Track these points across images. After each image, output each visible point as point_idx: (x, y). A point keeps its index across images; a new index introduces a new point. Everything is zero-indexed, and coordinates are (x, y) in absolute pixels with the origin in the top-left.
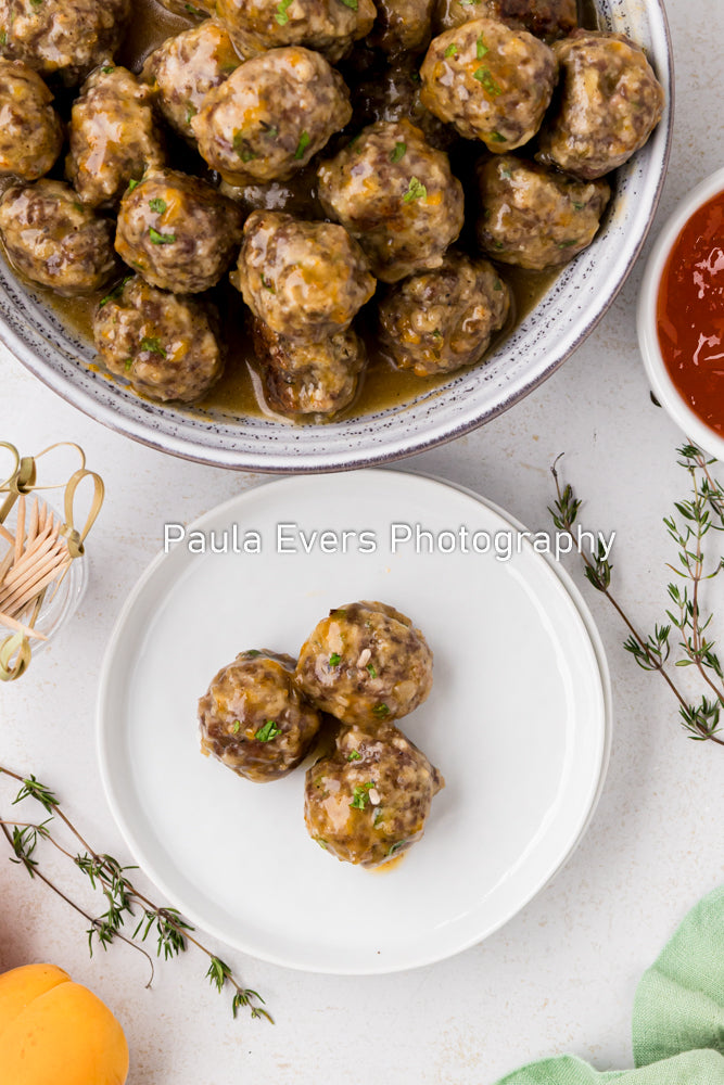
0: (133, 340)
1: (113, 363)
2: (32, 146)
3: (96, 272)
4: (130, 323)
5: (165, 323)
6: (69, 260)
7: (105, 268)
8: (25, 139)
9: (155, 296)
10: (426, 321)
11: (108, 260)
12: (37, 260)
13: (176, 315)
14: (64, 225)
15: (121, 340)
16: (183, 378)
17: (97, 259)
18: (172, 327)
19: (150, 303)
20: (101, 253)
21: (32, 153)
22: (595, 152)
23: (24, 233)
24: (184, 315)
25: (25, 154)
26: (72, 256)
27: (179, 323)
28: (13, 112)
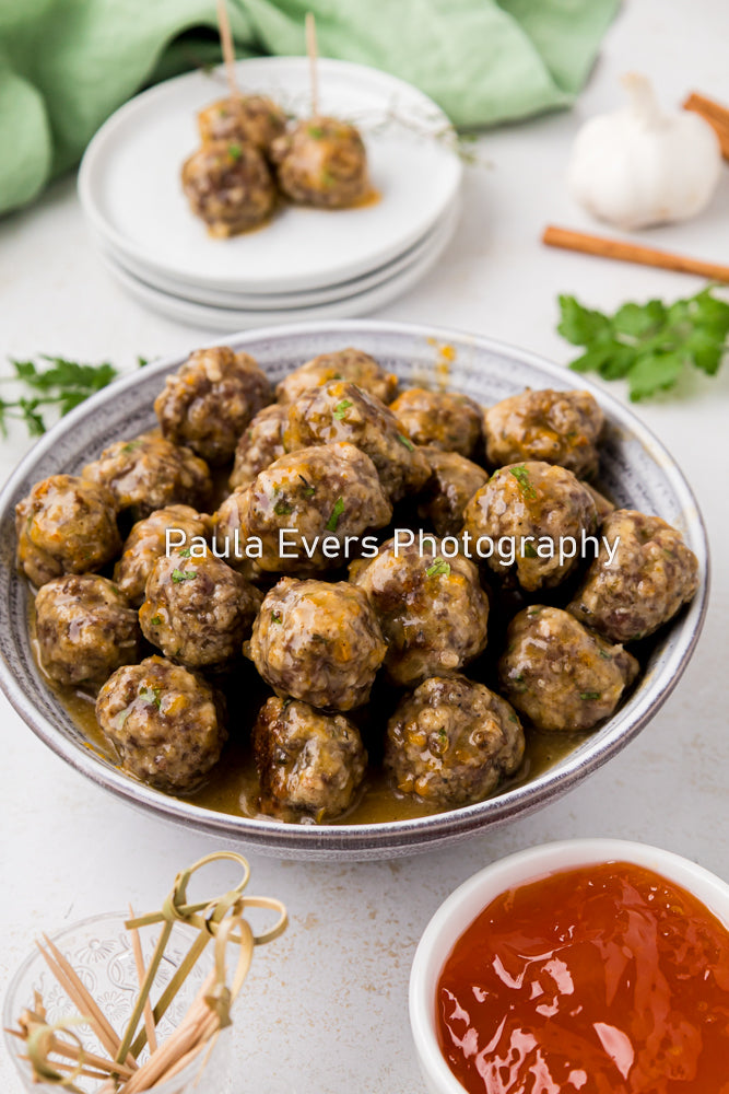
0: (133, 688)
1: (108, 715)
2: (86, 524)
3: (116, 642)
4: (134, 672)
5: (168, 680)
6: (91, 621)
7: (125, 645)
8: (82, 517)
9: (166, 663)
10: (434, 719)
11: (129, 638)
12: (61, 623)
13: (182, 678)
14: (95, 599)
15: (121, 686)
16: (175, 737)
17: (119, 630)
18: (173, 684)
19: (159, 665)
20: (124, 627)
21: (84, 532)
22: (624, 587)
23: (57, 602)
24: (190, 680)
25: (77, 532)
26: (95, 619)
27: (182, 684)
28: (76, 493)
